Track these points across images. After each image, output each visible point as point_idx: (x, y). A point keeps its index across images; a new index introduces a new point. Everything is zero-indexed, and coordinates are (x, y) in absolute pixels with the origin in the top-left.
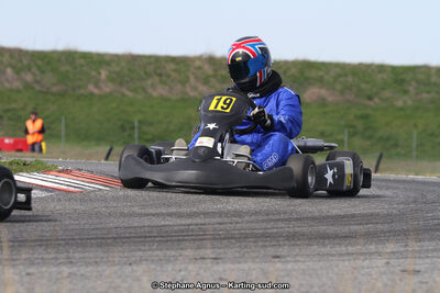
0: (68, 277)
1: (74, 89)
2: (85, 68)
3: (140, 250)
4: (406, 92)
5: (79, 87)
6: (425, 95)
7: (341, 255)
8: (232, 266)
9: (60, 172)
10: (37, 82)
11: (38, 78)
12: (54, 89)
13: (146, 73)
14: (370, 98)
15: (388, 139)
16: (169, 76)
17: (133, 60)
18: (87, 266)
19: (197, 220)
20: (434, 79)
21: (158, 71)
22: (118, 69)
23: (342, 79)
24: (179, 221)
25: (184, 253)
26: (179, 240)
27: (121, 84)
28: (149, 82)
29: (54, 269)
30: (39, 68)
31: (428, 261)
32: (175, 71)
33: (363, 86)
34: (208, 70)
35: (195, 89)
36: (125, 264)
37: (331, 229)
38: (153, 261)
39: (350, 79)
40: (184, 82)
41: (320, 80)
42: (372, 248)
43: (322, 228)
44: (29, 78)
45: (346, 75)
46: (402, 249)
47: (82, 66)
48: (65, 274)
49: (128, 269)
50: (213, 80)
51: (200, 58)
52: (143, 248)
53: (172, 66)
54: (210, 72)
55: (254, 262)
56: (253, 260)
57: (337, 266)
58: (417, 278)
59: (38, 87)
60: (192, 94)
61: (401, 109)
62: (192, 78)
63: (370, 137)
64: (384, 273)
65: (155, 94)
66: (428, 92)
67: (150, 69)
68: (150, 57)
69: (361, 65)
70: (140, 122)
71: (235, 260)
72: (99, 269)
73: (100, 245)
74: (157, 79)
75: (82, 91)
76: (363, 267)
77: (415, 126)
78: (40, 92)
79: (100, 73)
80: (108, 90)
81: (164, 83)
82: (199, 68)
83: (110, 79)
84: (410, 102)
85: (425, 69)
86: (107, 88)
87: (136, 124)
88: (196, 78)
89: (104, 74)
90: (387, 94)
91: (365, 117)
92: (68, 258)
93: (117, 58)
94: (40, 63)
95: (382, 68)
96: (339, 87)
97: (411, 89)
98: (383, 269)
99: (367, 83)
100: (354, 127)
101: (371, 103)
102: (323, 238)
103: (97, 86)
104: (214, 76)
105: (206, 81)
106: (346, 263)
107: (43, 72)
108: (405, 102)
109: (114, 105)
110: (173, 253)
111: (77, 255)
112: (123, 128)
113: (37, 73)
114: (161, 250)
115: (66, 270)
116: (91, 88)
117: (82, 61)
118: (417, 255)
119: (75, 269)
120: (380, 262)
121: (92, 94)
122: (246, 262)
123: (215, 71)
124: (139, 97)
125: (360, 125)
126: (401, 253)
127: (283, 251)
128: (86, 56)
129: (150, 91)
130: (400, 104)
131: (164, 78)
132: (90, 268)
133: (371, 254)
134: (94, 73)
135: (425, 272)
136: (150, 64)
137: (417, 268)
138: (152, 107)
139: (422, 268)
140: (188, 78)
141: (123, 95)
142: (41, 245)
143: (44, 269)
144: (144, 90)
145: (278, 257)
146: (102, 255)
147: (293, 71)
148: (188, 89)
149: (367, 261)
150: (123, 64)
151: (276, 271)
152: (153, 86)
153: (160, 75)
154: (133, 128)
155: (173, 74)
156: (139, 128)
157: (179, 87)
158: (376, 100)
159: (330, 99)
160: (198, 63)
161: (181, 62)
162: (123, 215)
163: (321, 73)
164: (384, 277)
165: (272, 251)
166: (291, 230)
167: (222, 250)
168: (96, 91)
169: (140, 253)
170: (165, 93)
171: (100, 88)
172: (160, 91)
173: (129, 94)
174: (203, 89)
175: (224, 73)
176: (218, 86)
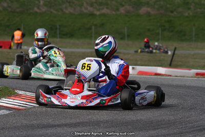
1: (27, 10)
4: (189, 9)
5: (30, 9)
6: (199, 10)
10: (9, 7)
11: (10, 5)
12: (18, 10)
13: (62, 2)
14: (172, 12)
15: (181, 32)
16: (73, 3)
20: (203, 2)
23: (158, 3)
27: (50, 7)
28: (64, 6)
33: (168, 6)
35: (86, 9)
39: (162, 3)
40: (81, 6)
41: (148, 3)
44: (5, 5)
54: (94, 1)
59: (10, 10)
60: (85, 11)
61: (187, 17)
62: (85, 3)
63: (172, 31)
65: (67, 12)
66: (200, 9)
74: (68, 4)
75: (31, 11)
77: (194, 25)
78: (11, 12)
79: (40, 2)
80: (44, 10)
81: (71, 6)
83: (45, 5)
84: (191, 14)
86: (44, 9)
87: (58, 27)
88: (87, 3)
89: (42, 2)
90: (180, 10)
91: (169, 21)
96: (156, 7)
97: (192, 7)
99: (170, 4)
100: (164, 26)
101: (172, 14)
103: (38, 8)
104: (96, 3)
105: (92, 5)
107: (12, 2)
108: (189, 14)
109: (47, 18)
112: (52, 29)
113: (9, 2)
116: (36, 9)
121: (36, 12)
124: (59, 13)
125: (167, 25)
129: (64, 10)
130: (186, 14)
131: (71, 4)
134: (37, 2)
138: (65, 18)
140: (83, 3)
141: (51, 12)
144: (62, 10)
148: (83, 9)
152: (66, 8)
153: (69, 2)
154: (56, 29)
155: (76, 2)
156: (60, 29)
157: (78, 8)
158: (175, 13)
159: (152, 13)
168: (38, 11)
170: (72, 11)
171: (40, 9)
172: (69, 10)
173: (54, 12)
174: (90, 9)
175: (100, 1)
176: (98, 7)
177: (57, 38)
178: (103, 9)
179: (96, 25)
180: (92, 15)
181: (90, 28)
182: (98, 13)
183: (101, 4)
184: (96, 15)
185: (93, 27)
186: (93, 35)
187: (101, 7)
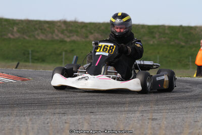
1: (1, 36)
2: (6, 26)
3: (29, 109)
4: (154, 37)
5: (4, 35)
6: (163, 39)
7: (121, 112)
8: (71, 117)
15: (146, 59)
16: (45, 30)
17: (29, 23)
18: (4, 117)
19: (56, 96)
20: (167, 31)
22: (22, 27)
24: (47, 96)
25: (49, 111)
26: (46, 105)
27: (23, 33)
28: (36, 33)
31: (161, 114)
32: (48, 27)
34: (64, 27)
35: (57, 36)
36: (22, 116)
37: (118, 100)
38: (35, 114)
40: (53, 32)
42: (136, 108)
43: (113, 100)
46: (149, 109)
49: (23, 118)
50: (66, 32)
51: (60, 22)
52: (30, 108)
53: (47, 25)
54: (65, 28)
55: (81, 115)
56: (81, 114)
57: (119, 117)
58: (155, 122)
60: (56, 38)
61: (152, 45)
62: (56, 31)
64: (141, 120)
65: (39, 38)
66: (164, 38)
67: (37, 26)
68: (36, 21)
70: (32, 51)
71: (72, 114)
72: (10, 118)
73: (10, 107)
74: (40, 31)
75: (5, 37)
76: (131, 117)
77: (158, 53)
79: (13, 29)
80: (17, 36)
81: (43, 33)
82: (59, 26)
83: (18, 31)
84: (156, 42)
85: (163, 27)
87: (30, 52)
88: (58, 31)
89: (15, 29)
90: (146, 38)
93: (21, 22)
95: (143, 26)
97: (157, 36)
98: (140, 118)
102: (113, 104)
103: (12, 35)
104: (67, 30)
105: (62, 32)
106: (124, 115)
108: (153, 42)
109: (20, 43)
110: (44, 111)
112: (24, 54)
114: (39, 109)
116: (10, 35)
117: (5, 23)
118: (156, 112)
120: (138, 114)
121: (10, 38)
122: (77, 115)
123: (67, 27)
124: (32, 39)
126: (149, 111)
127: (95, 110)
128: (7, 21)
129: (37, 37)
130: (151, 43)
131: (43, 31)
133: (135, 111)
134: (11, 29)
135: (159, 119)
136: (36, 24)
137: (156, 117)
138: (37, 44)
139: (158, 117)
140: (54, 31)
141: (24, 38)
144: (34, 36)
145: (92, 113)
146: (11, 112)
147: (103, 27)
148: (54, 36)
149: (133, 115)
150: (24, 24)
152: (38, 35)
153: (41, 29)
154: (29, 54)
155: (48, 29)
156: (32, 54)
157: (50, 35)
160: (59, 24)
161: (51, 24)
162: (22, 93)
165: (90, 110)
166: (99, 100)
167: (67, 110)
168: (12, 37)
169: (29, 111)
170: (43, 38)
171: (14, 36)
172: (41, 37)
173: (27, 38)
174: (61, 36)
175: (71, 28)
176: (68, 35)
177: (29, 62)
178: (73, 36)
179: (66, 51)
180: (62, 41)
181: (61, 54)
182: (68, 40)
183: (71, 32)
184: (66, 42)
185: (64, 53)
186: (63, 60)
187: (71, 34)
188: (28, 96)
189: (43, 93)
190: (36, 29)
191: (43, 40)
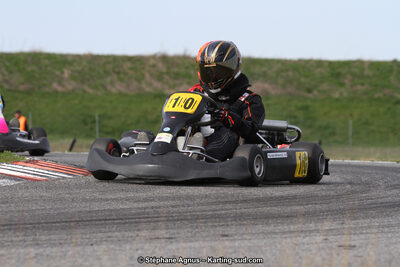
0: (35, 257)
1: (40, 88)
2: (49, 68)
3: (100, 232)
4: (342, 85)
5: (45, 85)
6: (359, 87)
7: (284, 233)
8: (184, 245)
9: (27, 162)
10: (6, 81)
11: (7, 78)
12: (22, 88)
13: (105, 72)
14: (309, 91)
15: (327, 127)
16: (125, 74)
17: (93, 59)
18: (52, 247)
19: (153, 204)
20: (368, 72)
21: (117, 70)
22: (79, 68)
23: (284, 74)
24: (136, 205)
25: (140, 233)
26: (136, 222)
27: (83, 82)
28: (108, 80)
29: (22, 251)
30: (7, 68)
31: (363, 236)
32: (131, 69)
33: (303, 80)
34: (161, 67)
35: (150, 85)
36: (87, 244)
37: (275, 210)
38: (112, 241)
39: (291, 74)
40: (139, 80)
41: (264, 75)
42: (312, 226)
43: (266, 209)
45: (287, 70)
46: (339, 227)
47: (46, 66)
48: (33, 255)
49: (89, 249)
50: (166, 77)
51: (154, 57)
52: (103, 230)
53: (128, 65)
54: (164, 70)
55: (204, 241)
57: (280, 243)
58: (352, 253)
59: (6, 86)
60: (148, 89)
61: (337, 100)
62: (147, 75)
63: (310, 127)
64: (323, 248)
65: (113, 90)
66: (362, 84)
67: (109, 67)
68: (108, 57)
69: (300, 61)
70: (100, 116)
71: (187, 240)
72: (63, 249)
73: (63, 228)
74: (115, 77)
75: (46, 90)
76: (304, 244)
77: (351, 115)
78: (9, 90)
79: (63, 73)
80: (70, 87)
81: (122, 80)
82: (154, 66)
83: (73, 77)
84: (345, 94)
85: (360, 63)
86: (70, 86)
87: (97, 118)
88: (151, 75)
89: (67, 73)
90: (325, 86)
91: (305, 108)
92: (34, 240)
93: (78, 58)
94: (8, 64)
95: (320, 63)
96: (280, 81)
97: (346, 81)
98: (321, 245)
99: (306, 77)
100: (295, 117)
101: (310, 95)
102: (267, 218)
103: (60, 84)
104: (168, 73)
105: (160, 78)
106: (289, 240)
107: (11, 72)
108: (341, 94)
109: (76, 101)
110: (131, 234)
111: (43, 238)
112: (85, 122)
113: (6, 73)
114: (120, 231)
115: (32, 251)
116: (55, 86)
117: (47, 62)
118: (353, 232)
119: (42, 250)
120: (319, 238)
121: (56, 92)
122: (196, 241)
123: (168, 68)
124: (99, 93)
125: (301, 115)
126: (337, 229)
127: (231, 230)
128: (50, 57)
129: (109, 87)
130: (336, 95)
131: (122, 76)
132: (55, 249)
133: (311, 231)
134: (58, 73)
135: (360, 247)
136: (109, 63)
137: (353, 243)
138: (111, 102)
139: (357, 243)
140: (143, 76)
141: (84, 92)
142: (10, 229)
143: (13, 250)
144: (104, 87)
145: (226, 236)
146: (65, 237)
148: (144, 85)
149: (307, 238)
150: (84, 63)
151: (224, 247)
152: (112, 83)
153: (118, 73)
154: (94, 122)
155: (131, 72)
156: (100, 122)
157: (135, 83)
158: (315, 92)
159: (273, 92)
160: (152, 62)
161: (137, 61)
162: (84, 200)
163: (264, 69)
164: (323, 252)
165: (220, 230)
166: (238, 211)
167: (175, 231)
168: (60, 89)
169: (100, 235)
170: (123, 90)
171: (63, 86)
172: (119, 87)
173: (91, 91)
174: (157, 85)
175: (176, 70)
176: (171, 82)
183: (177, 76)
187: (177, 82)
188: (96, 206)
189: (128, 199)
190: (107, 73)
191: (121, 94)
